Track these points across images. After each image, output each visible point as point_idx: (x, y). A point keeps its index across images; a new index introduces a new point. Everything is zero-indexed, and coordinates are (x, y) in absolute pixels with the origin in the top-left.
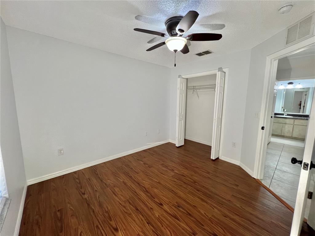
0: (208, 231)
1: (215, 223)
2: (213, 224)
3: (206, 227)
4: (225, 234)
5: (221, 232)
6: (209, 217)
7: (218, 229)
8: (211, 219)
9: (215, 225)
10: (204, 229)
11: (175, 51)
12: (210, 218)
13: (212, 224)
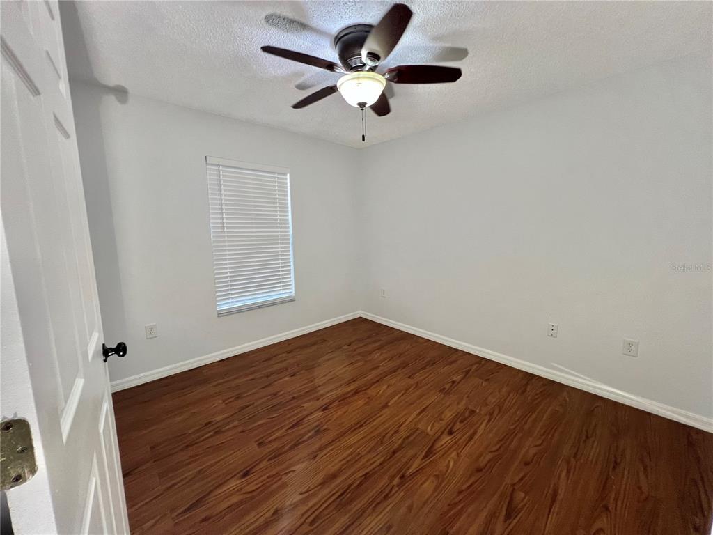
0: (257, 465)
1: (268, 482)
2: (268, 477)
3: (265, 463)
4: (243, 491)
5: (248, 487)
6: (283, 477)
7: (255, 483)
8: (278, 478)
9: (264, 480)
10: (263, 460)
11: (362, 105)
12: (281, 479)
13: (268, 475)
